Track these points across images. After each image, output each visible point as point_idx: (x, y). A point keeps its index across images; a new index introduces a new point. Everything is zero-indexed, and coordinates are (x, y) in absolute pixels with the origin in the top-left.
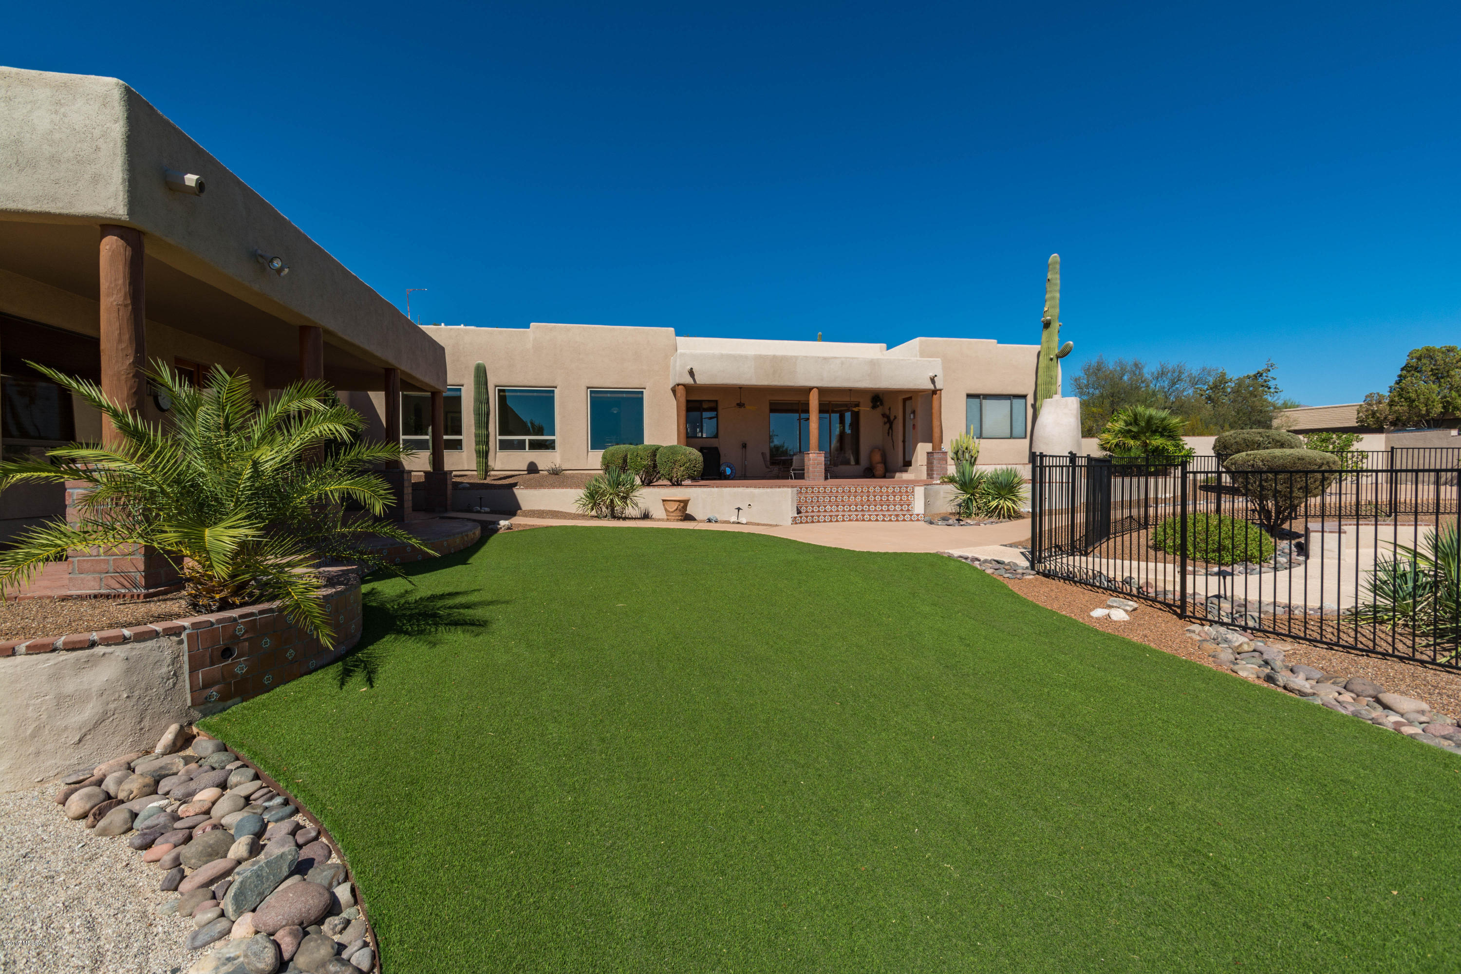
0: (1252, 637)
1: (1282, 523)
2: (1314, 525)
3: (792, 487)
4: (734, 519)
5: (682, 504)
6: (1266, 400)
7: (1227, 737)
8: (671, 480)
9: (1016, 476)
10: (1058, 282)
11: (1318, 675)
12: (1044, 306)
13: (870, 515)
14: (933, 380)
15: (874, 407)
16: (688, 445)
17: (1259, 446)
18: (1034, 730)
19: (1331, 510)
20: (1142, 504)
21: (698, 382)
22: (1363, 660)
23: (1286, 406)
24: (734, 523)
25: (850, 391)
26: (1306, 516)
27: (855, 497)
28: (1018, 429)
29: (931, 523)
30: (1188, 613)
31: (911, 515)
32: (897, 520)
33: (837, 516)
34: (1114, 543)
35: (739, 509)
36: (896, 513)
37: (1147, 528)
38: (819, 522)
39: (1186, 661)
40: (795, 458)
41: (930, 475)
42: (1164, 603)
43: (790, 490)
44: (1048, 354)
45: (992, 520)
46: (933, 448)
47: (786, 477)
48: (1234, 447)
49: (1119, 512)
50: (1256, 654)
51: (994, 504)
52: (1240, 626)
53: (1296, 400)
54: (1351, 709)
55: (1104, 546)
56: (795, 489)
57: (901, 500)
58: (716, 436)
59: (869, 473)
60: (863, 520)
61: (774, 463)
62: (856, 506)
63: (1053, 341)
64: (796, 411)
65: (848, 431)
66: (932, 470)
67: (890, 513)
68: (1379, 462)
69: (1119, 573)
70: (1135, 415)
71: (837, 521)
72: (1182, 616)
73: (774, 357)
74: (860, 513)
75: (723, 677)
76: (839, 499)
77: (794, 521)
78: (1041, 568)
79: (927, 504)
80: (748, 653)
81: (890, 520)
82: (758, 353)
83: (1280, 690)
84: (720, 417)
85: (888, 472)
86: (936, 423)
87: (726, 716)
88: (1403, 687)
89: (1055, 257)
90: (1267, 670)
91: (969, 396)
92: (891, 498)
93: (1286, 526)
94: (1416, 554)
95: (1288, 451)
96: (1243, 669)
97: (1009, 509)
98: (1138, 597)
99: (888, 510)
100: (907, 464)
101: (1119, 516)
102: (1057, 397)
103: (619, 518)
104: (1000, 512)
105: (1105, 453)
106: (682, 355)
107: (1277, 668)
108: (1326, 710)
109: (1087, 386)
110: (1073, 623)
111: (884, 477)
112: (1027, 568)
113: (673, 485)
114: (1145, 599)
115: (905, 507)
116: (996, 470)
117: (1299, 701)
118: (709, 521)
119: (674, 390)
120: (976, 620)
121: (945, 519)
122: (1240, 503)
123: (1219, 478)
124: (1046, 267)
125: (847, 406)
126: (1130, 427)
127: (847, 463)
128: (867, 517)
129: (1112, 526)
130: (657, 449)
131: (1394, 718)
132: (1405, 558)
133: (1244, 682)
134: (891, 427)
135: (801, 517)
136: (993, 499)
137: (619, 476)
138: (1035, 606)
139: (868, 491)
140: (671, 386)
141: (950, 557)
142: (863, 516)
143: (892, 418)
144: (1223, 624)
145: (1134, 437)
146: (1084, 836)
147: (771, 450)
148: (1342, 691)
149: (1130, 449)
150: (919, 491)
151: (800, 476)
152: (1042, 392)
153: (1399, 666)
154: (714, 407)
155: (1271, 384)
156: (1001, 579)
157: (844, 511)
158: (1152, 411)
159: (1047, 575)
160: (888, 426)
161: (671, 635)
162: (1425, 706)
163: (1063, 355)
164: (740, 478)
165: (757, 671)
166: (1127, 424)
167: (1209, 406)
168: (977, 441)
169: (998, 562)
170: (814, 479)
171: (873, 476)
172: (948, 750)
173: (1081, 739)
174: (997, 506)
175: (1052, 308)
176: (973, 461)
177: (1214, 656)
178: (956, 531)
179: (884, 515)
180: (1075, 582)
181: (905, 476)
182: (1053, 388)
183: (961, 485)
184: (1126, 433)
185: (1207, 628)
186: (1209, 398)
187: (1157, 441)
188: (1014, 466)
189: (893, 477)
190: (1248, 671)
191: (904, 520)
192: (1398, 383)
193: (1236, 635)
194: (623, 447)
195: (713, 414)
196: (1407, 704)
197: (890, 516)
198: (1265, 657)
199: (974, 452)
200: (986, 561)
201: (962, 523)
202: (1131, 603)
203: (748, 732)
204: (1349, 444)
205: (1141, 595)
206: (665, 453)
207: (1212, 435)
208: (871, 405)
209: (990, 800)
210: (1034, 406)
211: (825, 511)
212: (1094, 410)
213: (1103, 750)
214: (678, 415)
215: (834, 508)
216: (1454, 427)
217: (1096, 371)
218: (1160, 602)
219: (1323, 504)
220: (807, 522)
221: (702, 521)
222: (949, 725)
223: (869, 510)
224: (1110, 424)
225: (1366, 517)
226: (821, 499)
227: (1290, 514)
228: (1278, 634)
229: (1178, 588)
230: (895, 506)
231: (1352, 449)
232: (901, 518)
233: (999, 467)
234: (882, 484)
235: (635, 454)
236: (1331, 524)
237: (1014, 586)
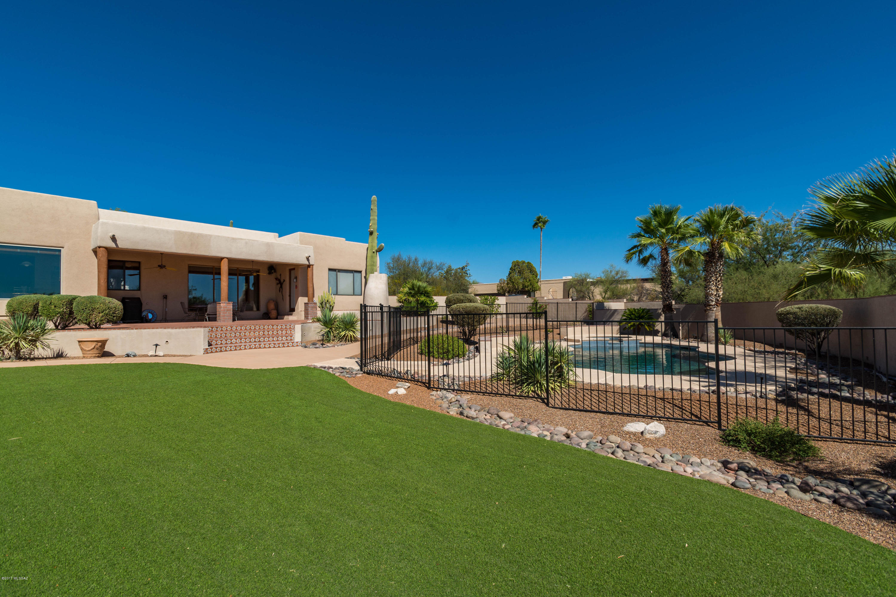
0: (456, 394)
1: (471, 338)
2: (482, 338)
3: (205, 327)
4: (152, 353)
5: (100, 344)
6: (466, 280)
7: (442, 447)
8: (89, 324)
9: (355, 317)
10: (376, 211)
11: (479, 408)
12: (369, 223)
13: (265, 344)
14: (308, 259)
15: (270, 273)
16: (108, 296)
17: (462, 301)
18: (353, 466)
19: (488, 331)
20: (415, 331)
21: (120, 246)
22: (494, 398)
23: (474, 283)
24: (151, 356)
25: (253, 262)
26: (480, 334)
27: (254, 332)
28: (357, 291)
29: (306, 347)
30: (432, 386)
31: (293, 343)
32: (284, 347)
33: (241, 346)
34: (404, 352)
35: (157, 345)
36: (283, 342)
37: (417, 343)
38: (226, 351)
39: (429, 411)
40: (209, 306)
41: (306, 317)
42: (421, 382)
43: (202, 329)
44: (372, 249)
45: (341, 343)
46: (308, 301)
47: (202, 319)
48: (453, 302)
49: (405, 335)
50: (457, 402)
51: (343, 333)
52: (451, 390)
53: (478, 281)
54: (489, 421)
55: (399, 354)
56: (207, 329)
57: (286, 333)
58: (139, 289)
59: (266, 316)
60: (260, 348)
61: (191, 309)
62: (255, 338)
63: (374, 242)
64: (211, 273)
65: (252, 288)
66: (308, 314)
67: (279, 342)
68: (503, 310)
69: (402, 369)
70: (413, 285)
71: (240, 349)
72: (429, 388)
73: (192, 234)
74: (258, 343)
75: (125, 482)
76: (242, 334)
77: (206, 351)
78: (366, 369)
79: (303, 335)
80: (151, 457)
81: (279, 347)
82: (179, 230)
83: (465, 418)
84: (142, 274)
85: (279, 316)
86: (310, 285)
87: (123, 513)
88: (506, 408)
89: (374, 197)
90: (461, 409)
91: (330, 270)
92: (280, 332)
93: (472, 339)
94: (509, 348)
95: (472, 304)
96: (452, 411)
97: (351, 337)
98: (411, 380)
99: (278, 340)
100: (292, 310)
101: (405, 338)
102: (376, 273)
103: (26, 359)
104: (346, 338)
105: (401, 304)
106: (104, 223)
107: (465, 408)
108: (481, 424)
109: (393, 268)
110: (379, 399)
111: (277, 319)
112: (358, 370)
113: (91, 328)
114: (414, 381)
115: (289, 338)
116: (344, 314)
117: (471, 422)
118: (128, 356)
119: (95, 251)
120: (327, 406)
121: (314, 344)
122: (456, 329)
123: (447, 317)
124: (370, 202)
125: (250, 272)
126: (411, 291)
127: (251, 309)
128: (262, 346)
129: (402, 343)
130: (74, 299)
131: (503, 422)
132: (506, 350)
133: (451, 417)
134: (281, 287)
135: (211, 348)
136: (342, 331)
137: (27, 322)
138: (361, 392)
139: (264, 329)
140: (93, 247)
141: (315, 368)
142: (260, 345)
143: (282, 281)
144: (445, 389)
145: (413, 296)
146: (373, 521)
147: (190, 301)
148: (487, 413)
149: (411, 302)
150: (298, 327)
151: (213, 318)
152: (370, 269)
153: (506, 399)
154: (137, 267)
155: (468, 272)
156: (344, 378)
157: (246, 342)
158: (420, 283)
159: (369, 373)
160: (279, 285)
161: (72, 457)
162: (512, 415)
163: (379, 250)
164: (161, 321)
165: (158, 470)
166: (410, 289)
167: (445, 282)
168: (333, 296)
169: (343, 368)
170: (224, 321)
171: (269, 318)
172: (300, 493)
173: (376, 465)
174: (345, 335)
175: (373, 225)
176: (331, 309)
177: (440, 406)
178: (321, 351)
179: (274, 344)
180: (382, 376)
181: (291, 318)
182: (375, 268)
183: (324, 323)
184: (409, 294)
185: (439, 392)
186: (445, 277)
187: (423, 298)
188: (354, 312)
189: (283, 319)
190: (453, 412)
191: (288, 346)
192: (509, 275)
193: (450, 394)
194: (33, 297)
195: (137, 272)
196: (507, 415)
197: (279, 344)
198: (460, 403)
199: (332, 303)
200: (336, 368)
201: (324, 346)
202: (407, 384)
203: (143, 522)
204: (494, 301)
205: (413, 380)
206: (83, 303)
207: (446, 296)
208: (268, 272)
209: (324, 517)
210: (365, 277)
211: (231, 343)
212: (396, 281)
213: (387, 468)
214: (99, 272)
215: (238, 341)
216: (525, 294)
217: (397, 260)
218: (420, 382)
219: (485, 328)
220: (216, 352)
221: (120, 357)
222: (303, 476)
223: (264, 341)
224: (402, 289)
225: (499, 333)
226: (228, 335)
227: (474, 333)
228: (466, 391)
229: (427, 373)
230: (282, 337)
231: (496, 303)
232: (286, 345)
233: (346, 312)
234: (274, 323)
235: (48, 303)
236: (488, 337)
237: (351, 382)
